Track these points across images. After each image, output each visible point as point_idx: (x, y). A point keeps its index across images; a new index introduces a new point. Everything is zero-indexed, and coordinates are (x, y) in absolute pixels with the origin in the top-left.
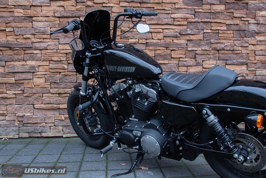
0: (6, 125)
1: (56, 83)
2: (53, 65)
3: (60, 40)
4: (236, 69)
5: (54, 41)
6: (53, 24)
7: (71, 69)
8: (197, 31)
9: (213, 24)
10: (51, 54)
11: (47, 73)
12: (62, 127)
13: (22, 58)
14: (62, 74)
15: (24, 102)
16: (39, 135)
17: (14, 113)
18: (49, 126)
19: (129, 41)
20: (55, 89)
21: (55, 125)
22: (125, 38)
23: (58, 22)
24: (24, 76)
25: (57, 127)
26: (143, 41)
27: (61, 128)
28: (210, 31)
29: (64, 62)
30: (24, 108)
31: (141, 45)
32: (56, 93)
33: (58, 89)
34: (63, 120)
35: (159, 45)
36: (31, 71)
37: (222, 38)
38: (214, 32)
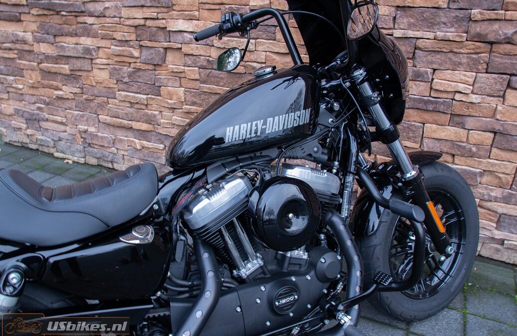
0: (68, 140)
2: (115, 49)
7: (146, 57)
10: (111, 27)
11: (110, 61)
12: (139, 160)
13: (73, 30)
14: (132, 65)
15: (85, 108)
16: (110, 166)
17: (74, 124)
18: (122, 153)
20: (123, 92)
24: (78, 64)
25: (131, 158)
27: (136, 161)
29: (132, 43)
30: (85, 117)
32: (125, 101)
33: (127, 93)
34: (138, 149)
36: (87, 57)
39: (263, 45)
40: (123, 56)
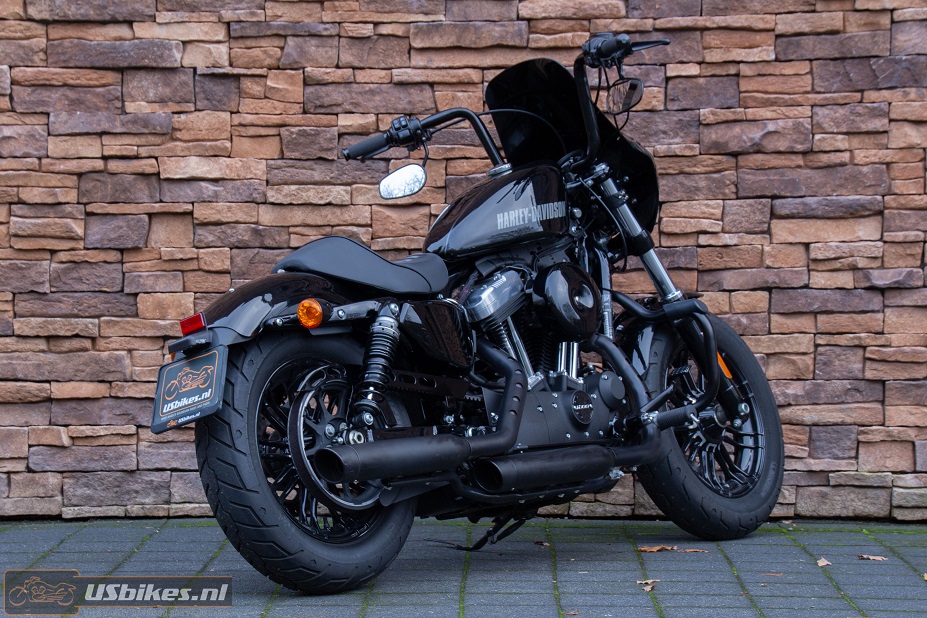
1: (36, 296)
2: (24, 223)
3: (52, 119)
4: (823, 235)
5: (27, 120)
6: (21, 52)
7: (98, 237)
8: (636, 70)
9: (711, 39)
10: (14, 177)
14: (62, 256)
19: (340, 123)
20: (32, 319)
22: (323, 111)
23: (42, 42)
28: (694, 70)
29: (68, 208)
32: (38, 337)
33: (44, 319)
37: (755, 99)
38: (719, 71)
39: (365, 194)
40: (43, 237)
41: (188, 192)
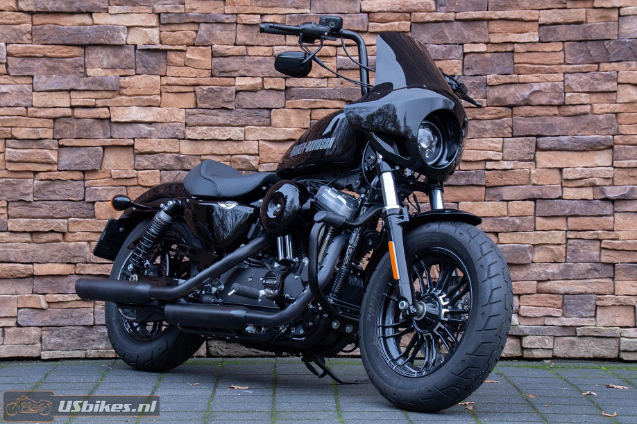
1: (23, 203)
2: (15, 152)
3: (35, 80)
4: (572, 163)
5: (18, 80)
6: (14, 33)
7: (67, 162)
8: (443, 48)
9: (494, 26)
10: (8, 120)
12: (39, 329)
14: (42, 176)
19: (237, 84)
20: (21, 219)
21: (19, 322)
22: (225, 75)
23: (29, 27)
25: (23, 329)
26: (275, 82)
27: (35, 332)
28: (483, 48)
29: (46, 142)
31: (271, 93)
32: (24, 232)
33: (29, 220)
34: (42, 309)
35: (322, 94)
37: (525, 68)
38: (499, 49)
39: (255, 132)
40: (29, 162)
41: (131, 131)
